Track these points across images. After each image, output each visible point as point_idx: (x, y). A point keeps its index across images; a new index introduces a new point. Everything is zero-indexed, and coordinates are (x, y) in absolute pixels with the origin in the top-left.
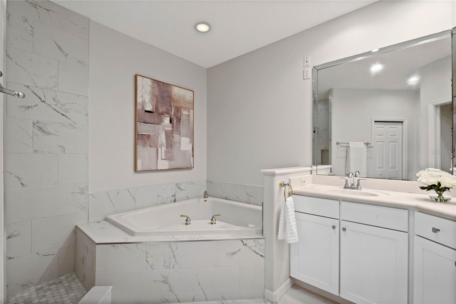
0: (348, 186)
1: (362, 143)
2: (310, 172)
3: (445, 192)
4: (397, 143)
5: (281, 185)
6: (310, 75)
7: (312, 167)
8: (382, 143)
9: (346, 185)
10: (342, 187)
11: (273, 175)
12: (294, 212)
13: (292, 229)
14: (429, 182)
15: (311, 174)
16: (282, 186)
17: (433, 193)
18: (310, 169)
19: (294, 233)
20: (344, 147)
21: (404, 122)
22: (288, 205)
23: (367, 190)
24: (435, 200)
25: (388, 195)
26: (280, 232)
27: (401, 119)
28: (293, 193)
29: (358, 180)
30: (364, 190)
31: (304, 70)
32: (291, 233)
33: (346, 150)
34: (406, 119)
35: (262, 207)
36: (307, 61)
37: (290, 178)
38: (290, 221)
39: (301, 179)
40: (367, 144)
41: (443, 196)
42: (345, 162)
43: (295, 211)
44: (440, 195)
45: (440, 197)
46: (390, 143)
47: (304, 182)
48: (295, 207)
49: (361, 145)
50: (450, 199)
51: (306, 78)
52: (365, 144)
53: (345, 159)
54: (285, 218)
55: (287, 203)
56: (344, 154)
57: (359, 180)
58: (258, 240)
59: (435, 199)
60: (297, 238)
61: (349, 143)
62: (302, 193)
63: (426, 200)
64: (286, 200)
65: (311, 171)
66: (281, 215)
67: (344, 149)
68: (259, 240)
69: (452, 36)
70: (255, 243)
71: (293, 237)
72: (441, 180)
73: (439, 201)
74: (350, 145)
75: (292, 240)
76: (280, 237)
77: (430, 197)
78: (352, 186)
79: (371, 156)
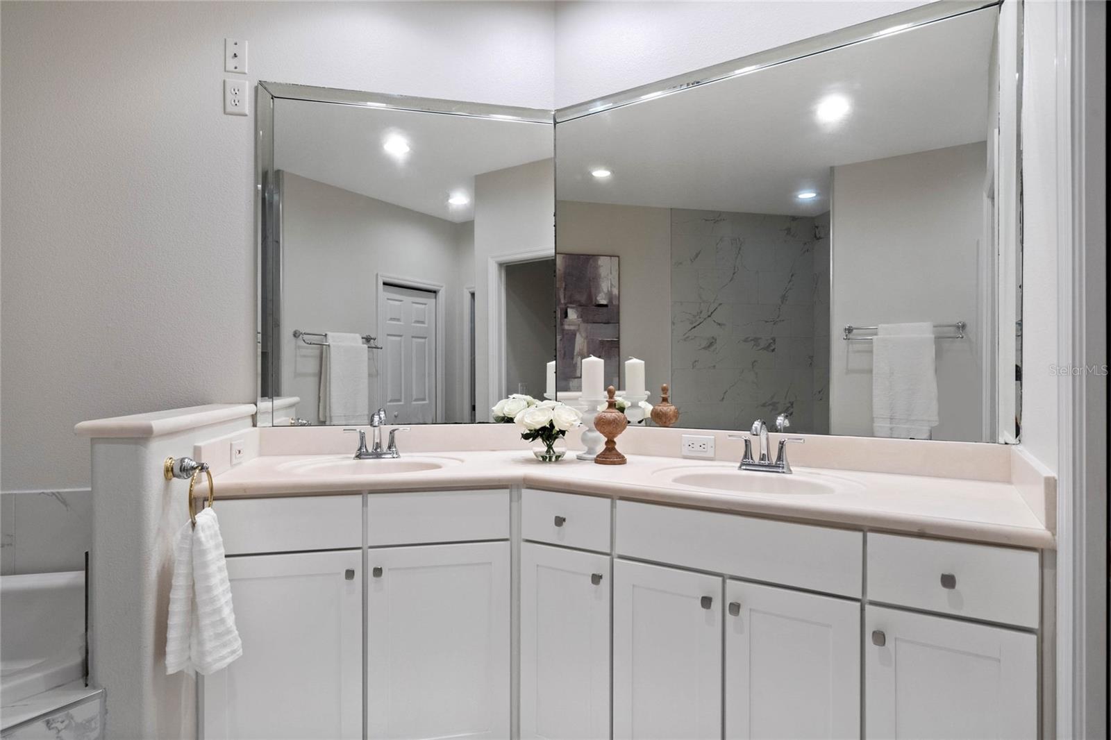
0: (366, 450)
1: (358, 337)
2: (249, 421)
3: (557, 440)
4: (427, 340)
5: (170, 474)
6: (247, 107)
7: (256, 405)
8: (398, 338)
9: (360, 449)
10: (349, 456)
11: (143, 436)
12: (224, 561)
13: (222, 621)
14: (538, 422)
15: (254, 425)
16: (174, 476)
17: (539, 446)
18: (251, 409)
19: (229, 632)
20: (314, 344)
21: (439, 291)
22: (203, 539)
23: (412, 456)
24: (541, 459)
25: (462, 461)
26: (172, 647)
27: (434, 285)
28: (215, 495)
29: (391, 433)
30: (405, 457)
31: (227, 80)
32: (218, 636)
33: (317, 352)
34: (442, 287)
35: (84, 572)
36: (235, 55)
37: (197, 444)
38: (215, 593)
39: (231, 445)
40: (368, 340)
41: (555, 449)
42: (317, 387)
43: (226, 556)
44: (550, 447)
45: (550, 452)
46: (414, 339)
47: (239, 452)
48: (225, 544)
49: (355, 341)
50: (564, 454)
51: (235, 110)
52: (364, 340)
53: (316, 379)
54: (192, 587)
55: (202, 535)
56: (311, 366)
57: (394, 431)
58: (67, 715)
59: (542, 457)
60: (238, 644)
61: (326, 335)
62: (245, 490)
63: (529, 461)
64: (194, 524)
65: (254, 417)
66: (174, 582)
67: (314, 351)
68: (72, 711)
69: (555, 125)
70: (54, 732)
71: (224, 645)
72: (554, 416)
73: (547, 460)
74: (330, 341)
75: (223, 658)
76: (173, 663)
77: (535, 454)
78: (376, 450)
79: (377, 371)
